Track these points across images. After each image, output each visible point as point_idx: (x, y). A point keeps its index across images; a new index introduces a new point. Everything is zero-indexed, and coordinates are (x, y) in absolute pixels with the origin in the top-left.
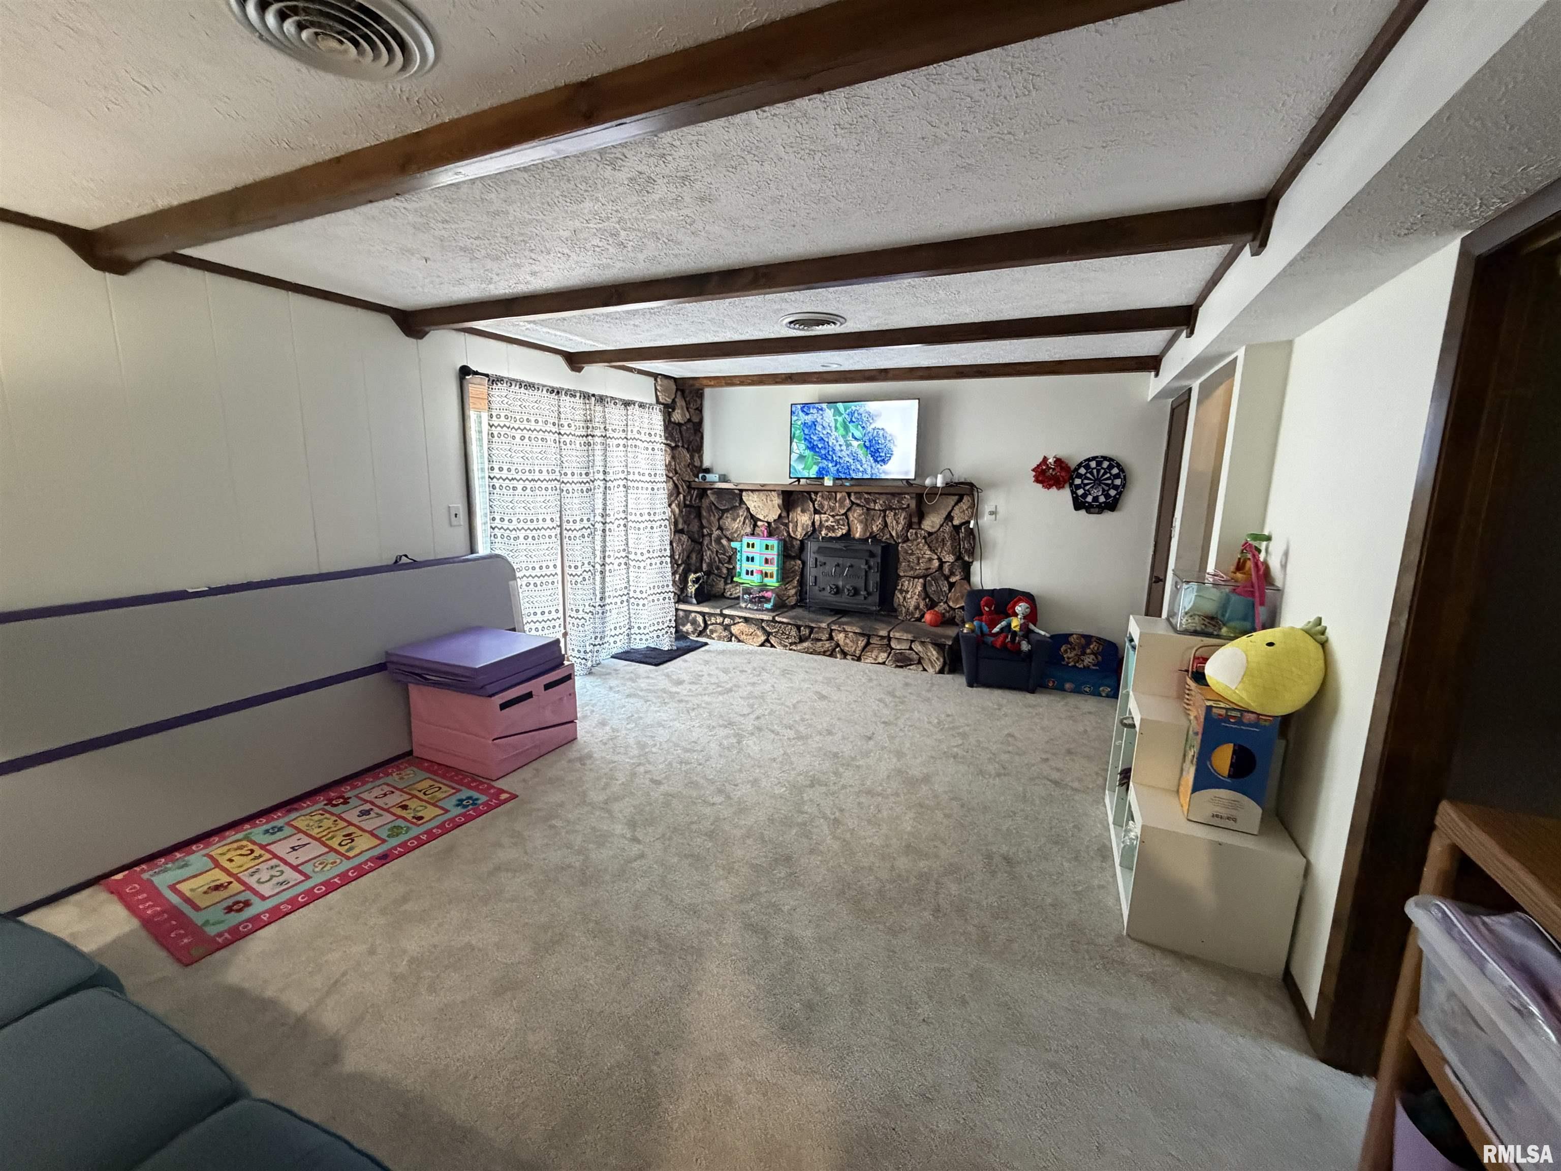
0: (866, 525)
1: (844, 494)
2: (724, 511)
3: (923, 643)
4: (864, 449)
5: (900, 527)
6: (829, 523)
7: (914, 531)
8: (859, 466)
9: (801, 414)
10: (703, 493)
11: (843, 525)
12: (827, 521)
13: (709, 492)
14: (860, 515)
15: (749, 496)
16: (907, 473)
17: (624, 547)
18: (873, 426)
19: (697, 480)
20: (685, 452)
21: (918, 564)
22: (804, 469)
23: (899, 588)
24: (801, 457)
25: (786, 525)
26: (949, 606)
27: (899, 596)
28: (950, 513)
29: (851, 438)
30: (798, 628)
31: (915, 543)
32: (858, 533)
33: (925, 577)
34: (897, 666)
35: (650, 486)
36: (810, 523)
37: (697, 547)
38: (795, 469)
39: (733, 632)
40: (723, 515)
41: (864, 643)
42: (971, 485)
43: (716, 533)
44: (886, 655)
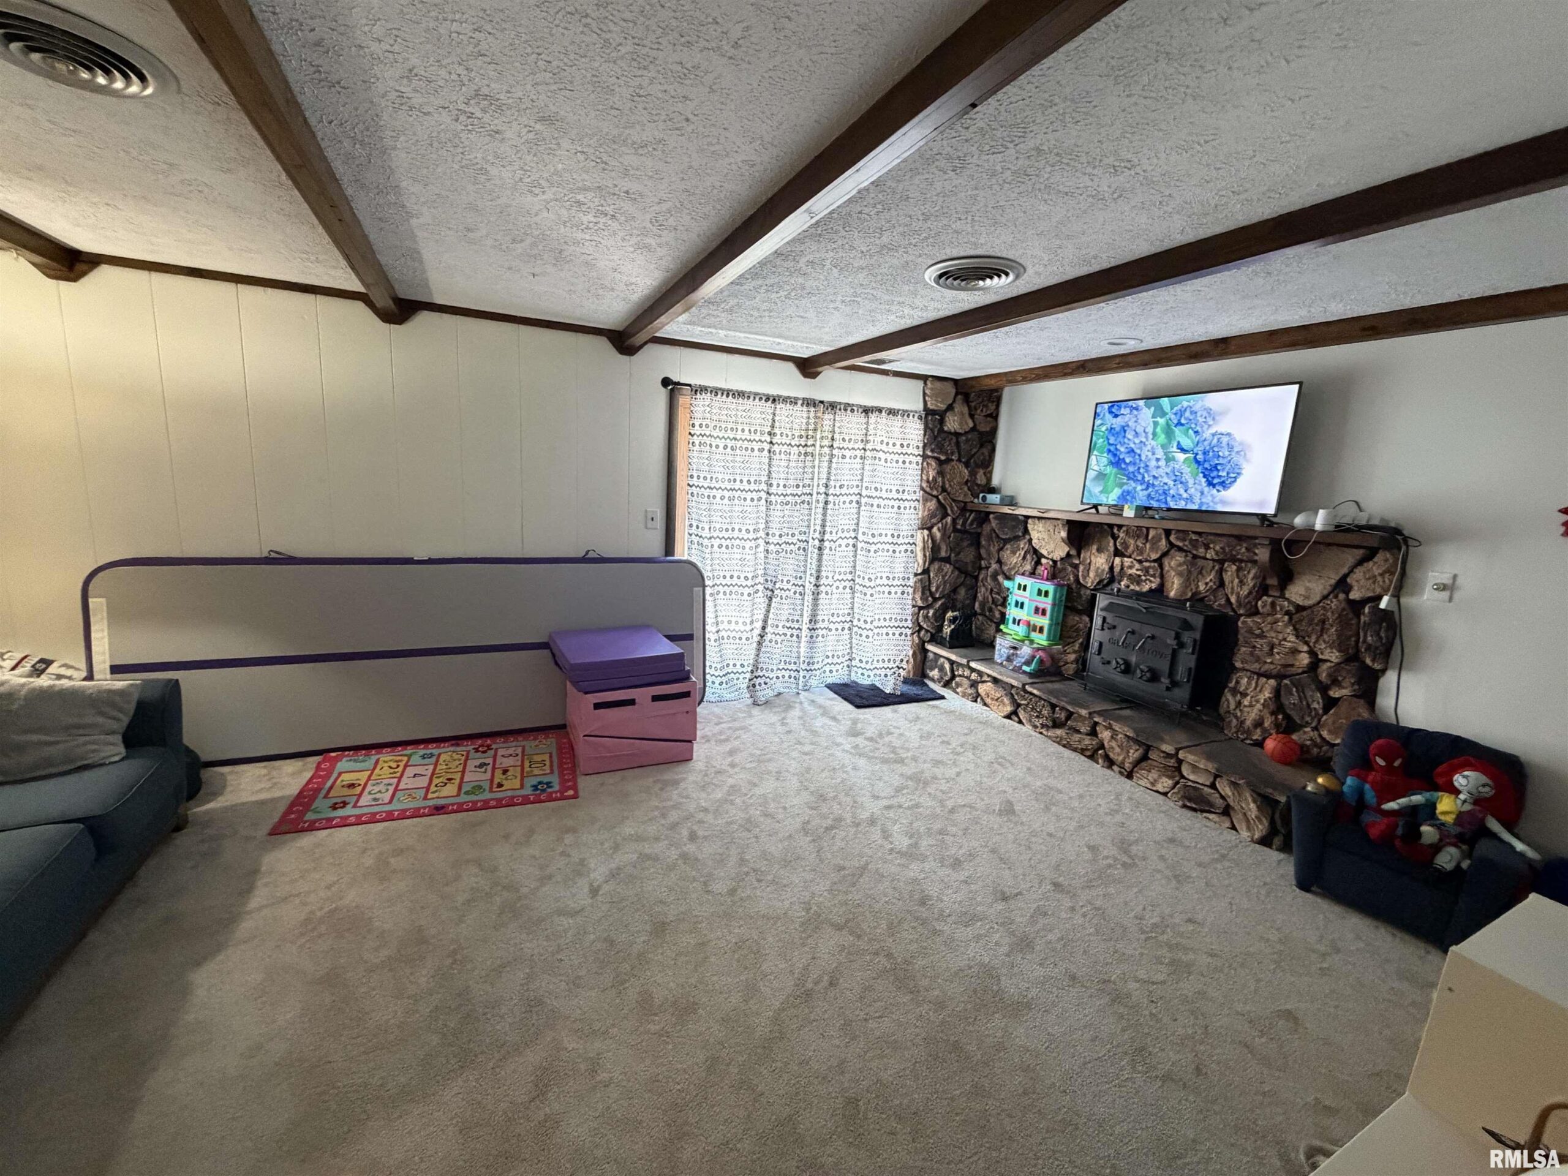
0: (1188, 579)
1: (1161, 531)
2: (1006, 541)
3: (1234, 785)
4: (1195, 466)
5: (1245, 591)
6: (1133, 571)
7: (1270, 600)
8: (1182, 491)
9: (1108, 416)
10: (984, 517)
11: (1154, 576)
12: (1131, 567)
13: (991, 516)
14: (1180, 565)
15: (1034, 524)
16: (1262, 504)
17: (851, 569)
18: (1213, 430)
19: (976, 501)
20: (961, 467)
21: (1271, 653)
22: (1101, 492)
23: (1232, 685)
24: (1101, 476)
25: (1076, 567)
26: (1320, 736)
27: (1229, 700)
28: (1346, 576)
29: (1175, 449)
30: (1053, 706)
31: (1269, 619)
32: (1174, 587)
33: (1280, 677)
34: (1184, 806)
35: (896, 504)
36: (1107, 568)
37: (969, 581)
38: (1090, 492)
39: (980, 691)
40: (1004, 546)
41: (1137, 755)
42: (1397, 531)
43: (994, 566)
44: (1170, 782)
